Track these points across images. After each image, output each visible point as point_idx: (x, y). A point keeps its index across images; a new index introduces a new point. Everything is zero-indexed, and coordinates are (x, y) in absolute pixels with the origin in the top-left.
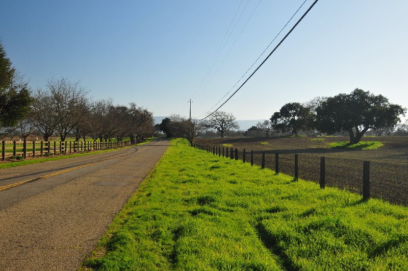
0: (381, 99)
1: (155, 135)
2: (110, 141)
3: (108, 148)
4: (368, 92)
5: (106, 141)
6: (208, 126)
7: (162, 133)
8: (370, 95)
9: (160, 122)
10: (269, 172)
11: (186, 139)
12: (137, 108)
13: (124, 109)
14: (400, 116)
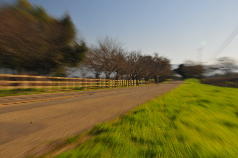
1: (173, 77)
11: (197, 79)
12: (159, 56)
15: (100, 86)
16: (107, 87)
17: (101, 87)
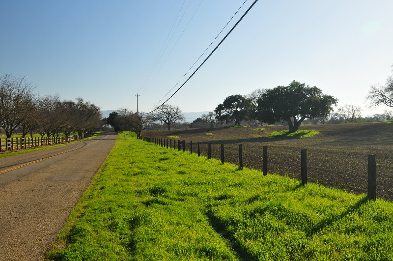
0: (315, 90)
1: (103, 129)
2: (58, 136)
3: (56, 143)
4: (304, 85)
5: (53, 136)
6: (155, 119)
7: (110, 126)
8: (305, 87)
9: (107, 116)
10: (215, 162)
11: (134, 132)
12: (84, 102)
13: (71, 103)
14: (333, 106)
16: (9, 149)
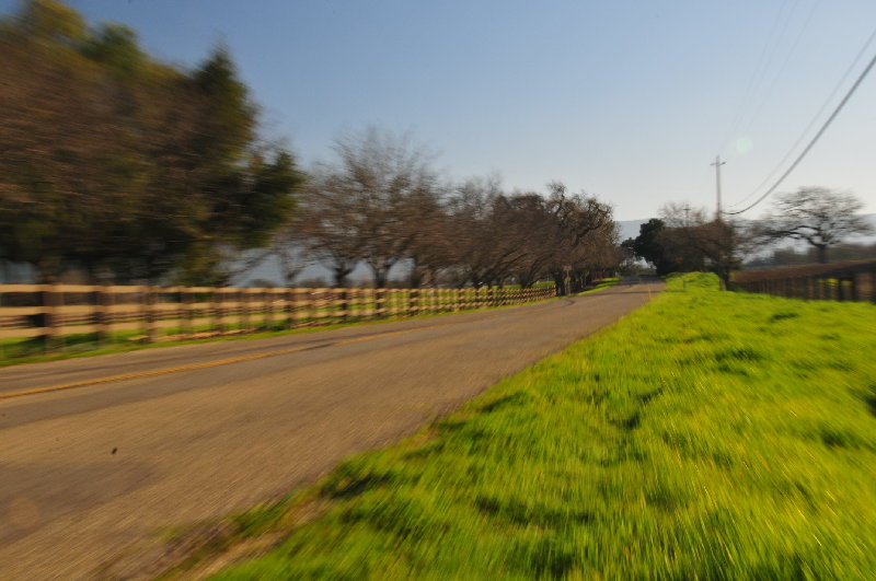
1: (624, 271)
6: (778, 234)
9: (635, 234)
11: (712, 274)
12: (568, 195)
13: (534, 200)
15: (355, 312)
16: (379, 316)
17: (359, 319)
